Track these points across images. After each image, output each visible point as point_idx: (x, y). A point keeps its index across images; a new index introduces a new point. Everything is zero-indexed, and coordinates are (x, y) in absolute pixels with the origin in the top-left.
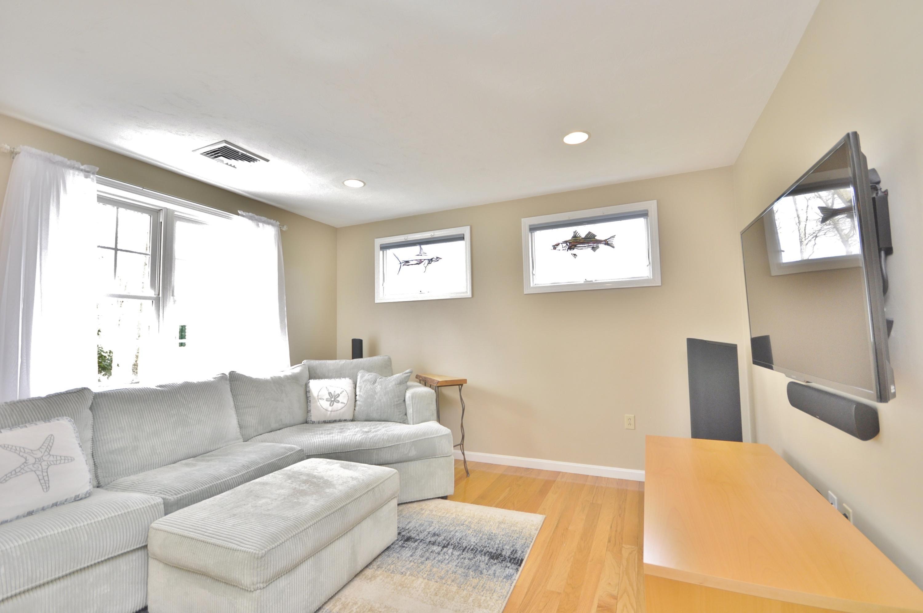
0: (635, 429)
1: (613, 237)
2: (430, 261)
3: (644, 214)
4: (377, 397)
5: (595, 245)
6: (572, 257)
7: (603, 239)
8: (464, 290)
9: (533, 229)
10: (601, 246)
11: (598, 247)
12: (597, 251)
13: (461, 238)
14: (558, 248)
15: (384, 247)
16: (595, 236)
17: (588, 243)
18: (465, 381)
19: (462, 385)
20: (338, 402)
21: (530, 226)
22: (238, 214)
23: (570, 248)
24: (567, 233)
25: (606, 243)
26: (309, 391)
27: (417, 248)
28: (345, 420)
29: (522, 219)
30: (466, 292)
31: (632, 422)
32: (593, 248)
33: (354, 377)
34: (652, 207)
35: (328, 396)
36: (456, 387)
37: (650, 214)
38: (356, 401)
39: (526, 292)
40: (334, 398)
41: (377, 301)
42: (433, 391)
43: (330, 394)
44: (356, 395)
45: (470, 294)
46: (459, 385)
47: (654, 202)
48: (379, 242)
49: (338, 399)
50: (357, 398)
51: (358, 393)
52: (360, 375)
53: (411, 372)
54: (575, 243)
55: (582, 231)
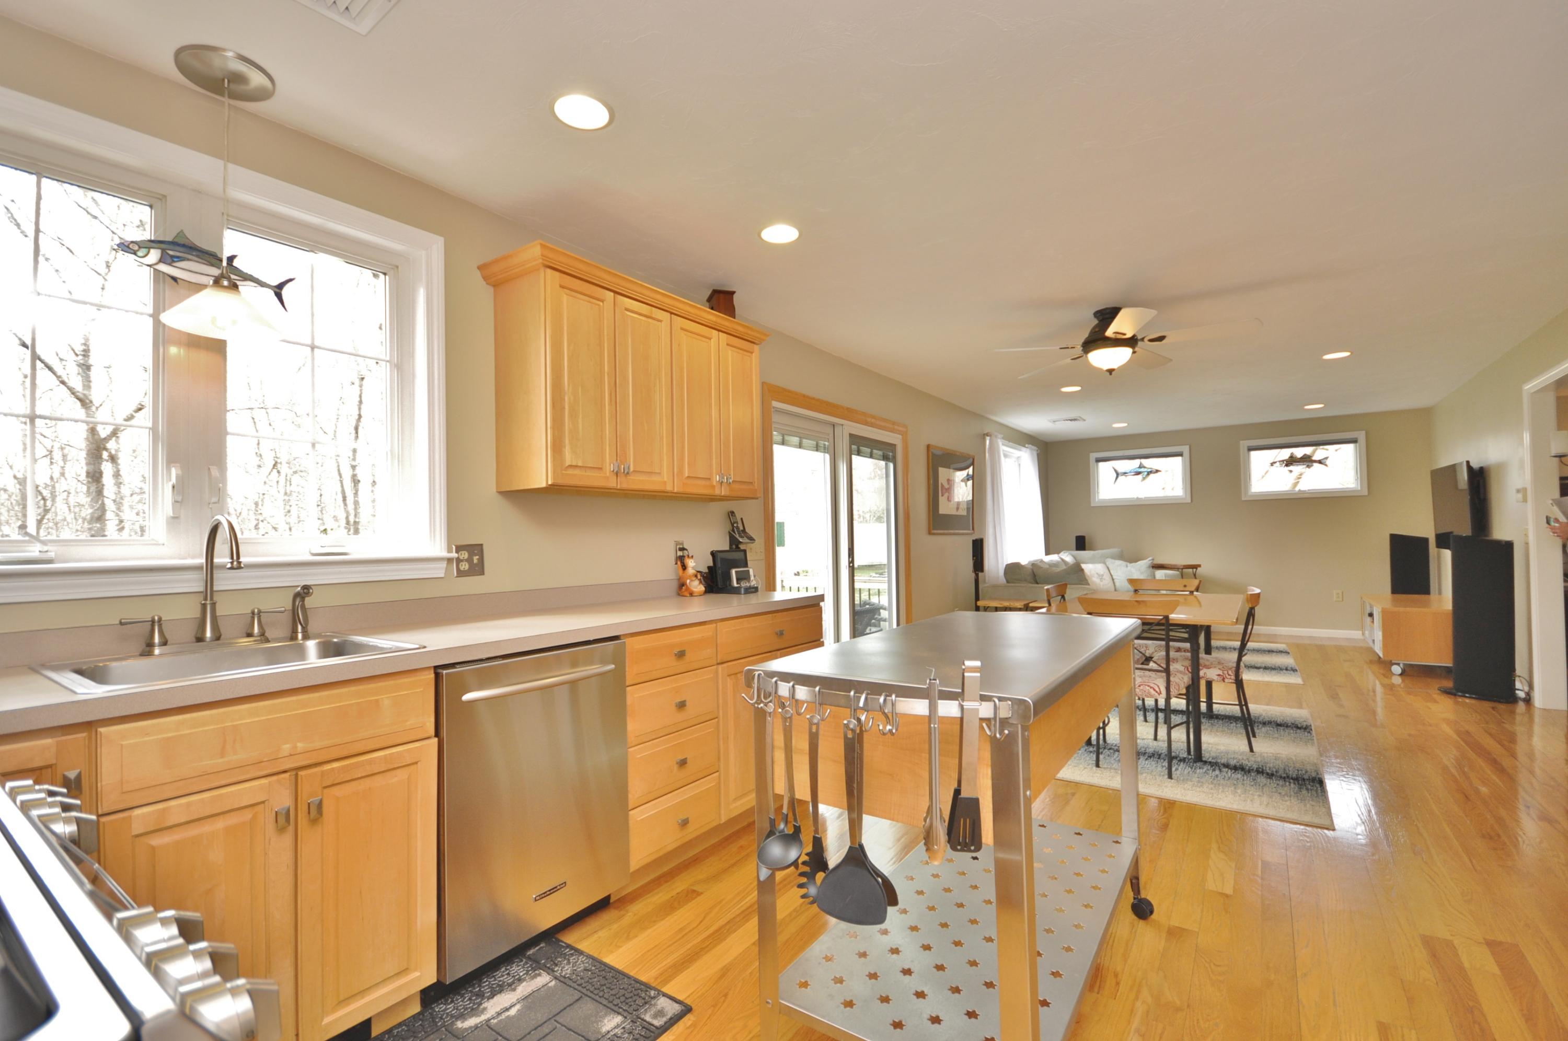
0: (1343, 600)
1: (1328, 457)
2: (1150, 473)
3: (1354, 441)
5: (1310, 464)
6: (1288, 472)
8: (1184, 496)
9: (1251, 449)
10: (1315, 464)
11: (1312, 466)
13: (1180, 454)
14: (1275, 465)
15: (1098, 461)
16: (1310, 457)
17: (1304, 462)
18: (1199, 566)
19: (1197, 569)
20: (1104, 579)
21: (1248, 447)
22: (1026, 447)
23: (1287, 465)
24: (1285, 454)
25: (1320, 462)
26: (1083, 571)
27: (1137, 461)
29: (1241, 442)
30: (1186, 498)
31: (1340, 595)
32: (1308, 466)
33: (1105, 563)
34: (1361, 436)
35: (1096, 575)
36: (1191, 570)
37: (1359, 441)
38: (1113, 580)
39: (1243, 499)
40: (1101, 577)
41: (1092, 505)
42: (1178, 572)
43: (1097, 574)
44: (1112, 576)
45: (1189, 501)
46: (1193, 568)
47: (1364, 432)
48: (1093, 456)
49: (1104, 577)
50: (1114, 577)
51: (1112, 574)
52: (1109, 562)
53: (1153, 560)
54: (1291, 461)
55: (1299, 452)
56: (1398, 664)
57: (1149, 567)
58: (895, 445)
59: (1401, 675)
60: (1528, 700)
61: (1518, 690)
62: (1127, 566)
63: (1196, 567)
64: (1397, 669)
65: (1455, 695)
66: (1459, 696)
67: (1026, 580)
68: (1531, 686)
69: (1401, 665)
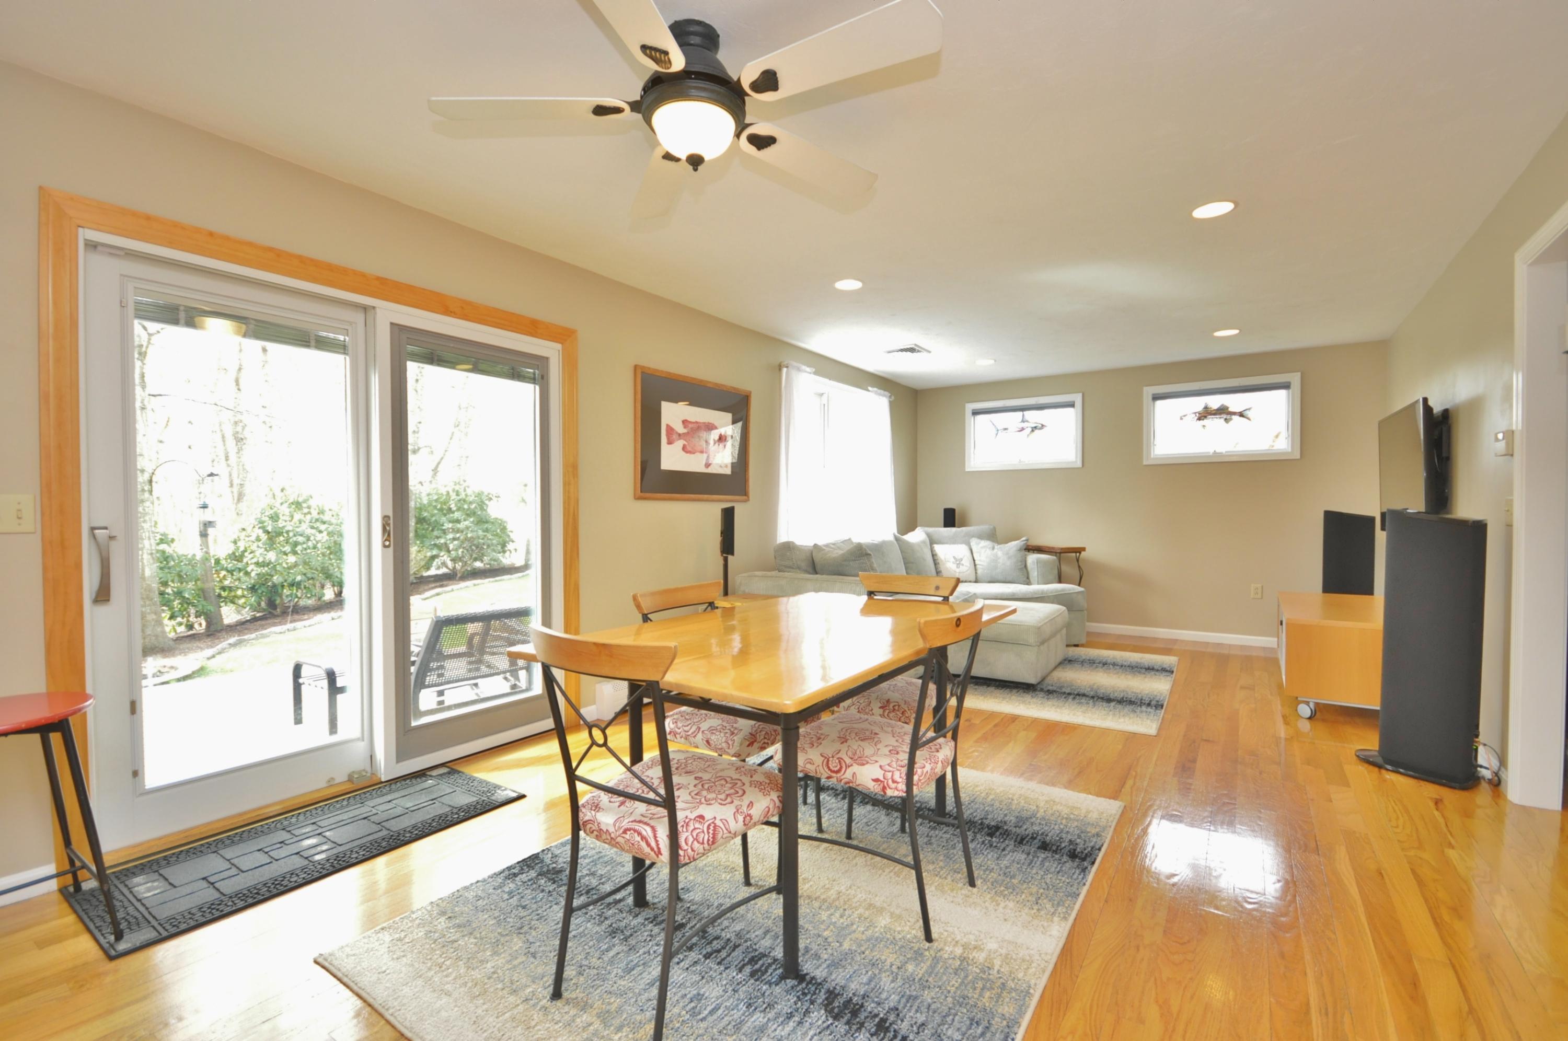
0: (1262, 598)
1: (1249, 409)
2: (1034, 429)
3: (1286, 386)
4: (1001, 561)
5: (1228, 417)
7: (1238, 410)
8: (1074, 459)
9: (1156, 398)
10: (1236, 418)
11: (1231, 419)
12: (1231, 423)
13: (1072, 405)
14: (1187, 418)
15: (976, 413)
16: (1227, 408)
17: (1220, 414)
18: (1084, 549)
19: (1080, 553)
20: (963, 565)
21: (1153, 395)
22: (869, 391)
23: (1199, 419)
24: (1198, 403)
25: (1241, 415)
26: (936, 555)
27: (1020, 414)
28: (970, 582)
29: (1145, 389)
30: (1076, 462)
31: (1259, 591)
32: (1226, 419)
33: (968, 544)
34: (1295, 379)
35: (953, 560)
36: (1074, 554)
37: (1292, 386)
38: (975, 565)
39: (1145, 463)
40: (958, 562)
41: (967, 469)
42: (1055, 557)
43: (954, 557)
44: (974, 560)
45: (1079, 464)
46: (1076, 552)
47: (1299, 374)
48: (970, 407)
49: (962, 562)
50: (977, 562)
51: (976, 558)
52: (974, 542)
53: (1027, 540)
54: (1206, 413)
55: (1215, 401)
56: (1307, 703)
57: (1020, 550)
58: (547, 359)
59: (1310, 718)
60: (1496, 783)
61: (1481, 766)
62: (993, 548)
63: (1079, 550)
64: (1305, 710)
65: (1380, 767)
66: (1388, 770)
67: (799, 568)
68: (1503, 761)
69: (1312, 705)
